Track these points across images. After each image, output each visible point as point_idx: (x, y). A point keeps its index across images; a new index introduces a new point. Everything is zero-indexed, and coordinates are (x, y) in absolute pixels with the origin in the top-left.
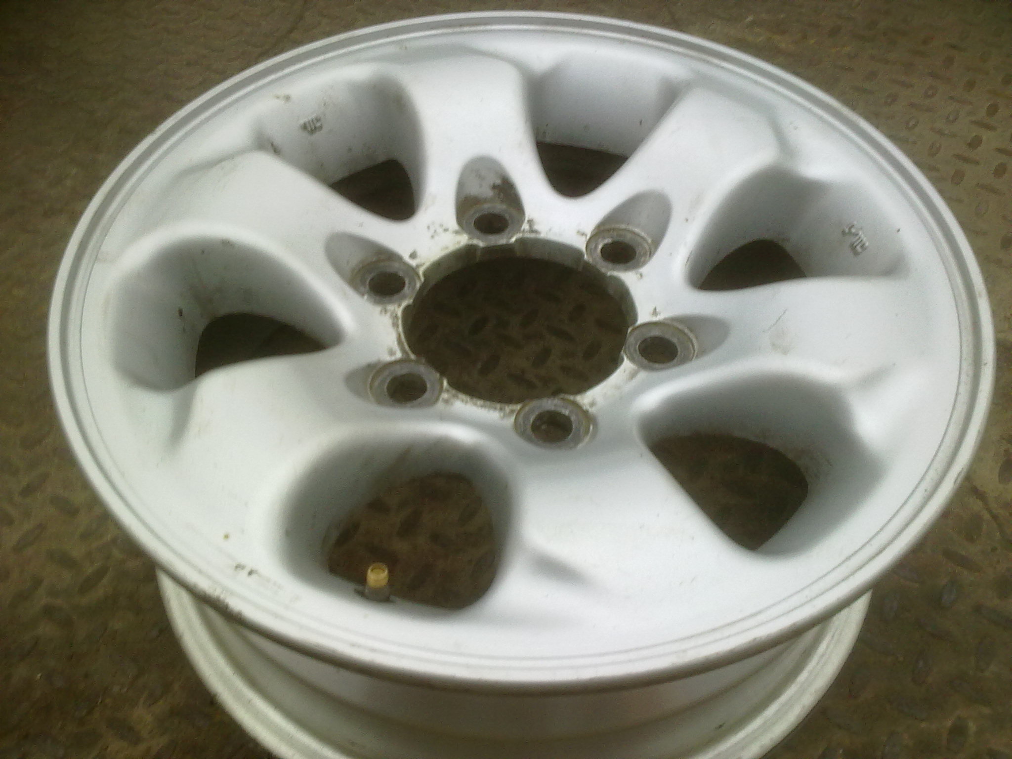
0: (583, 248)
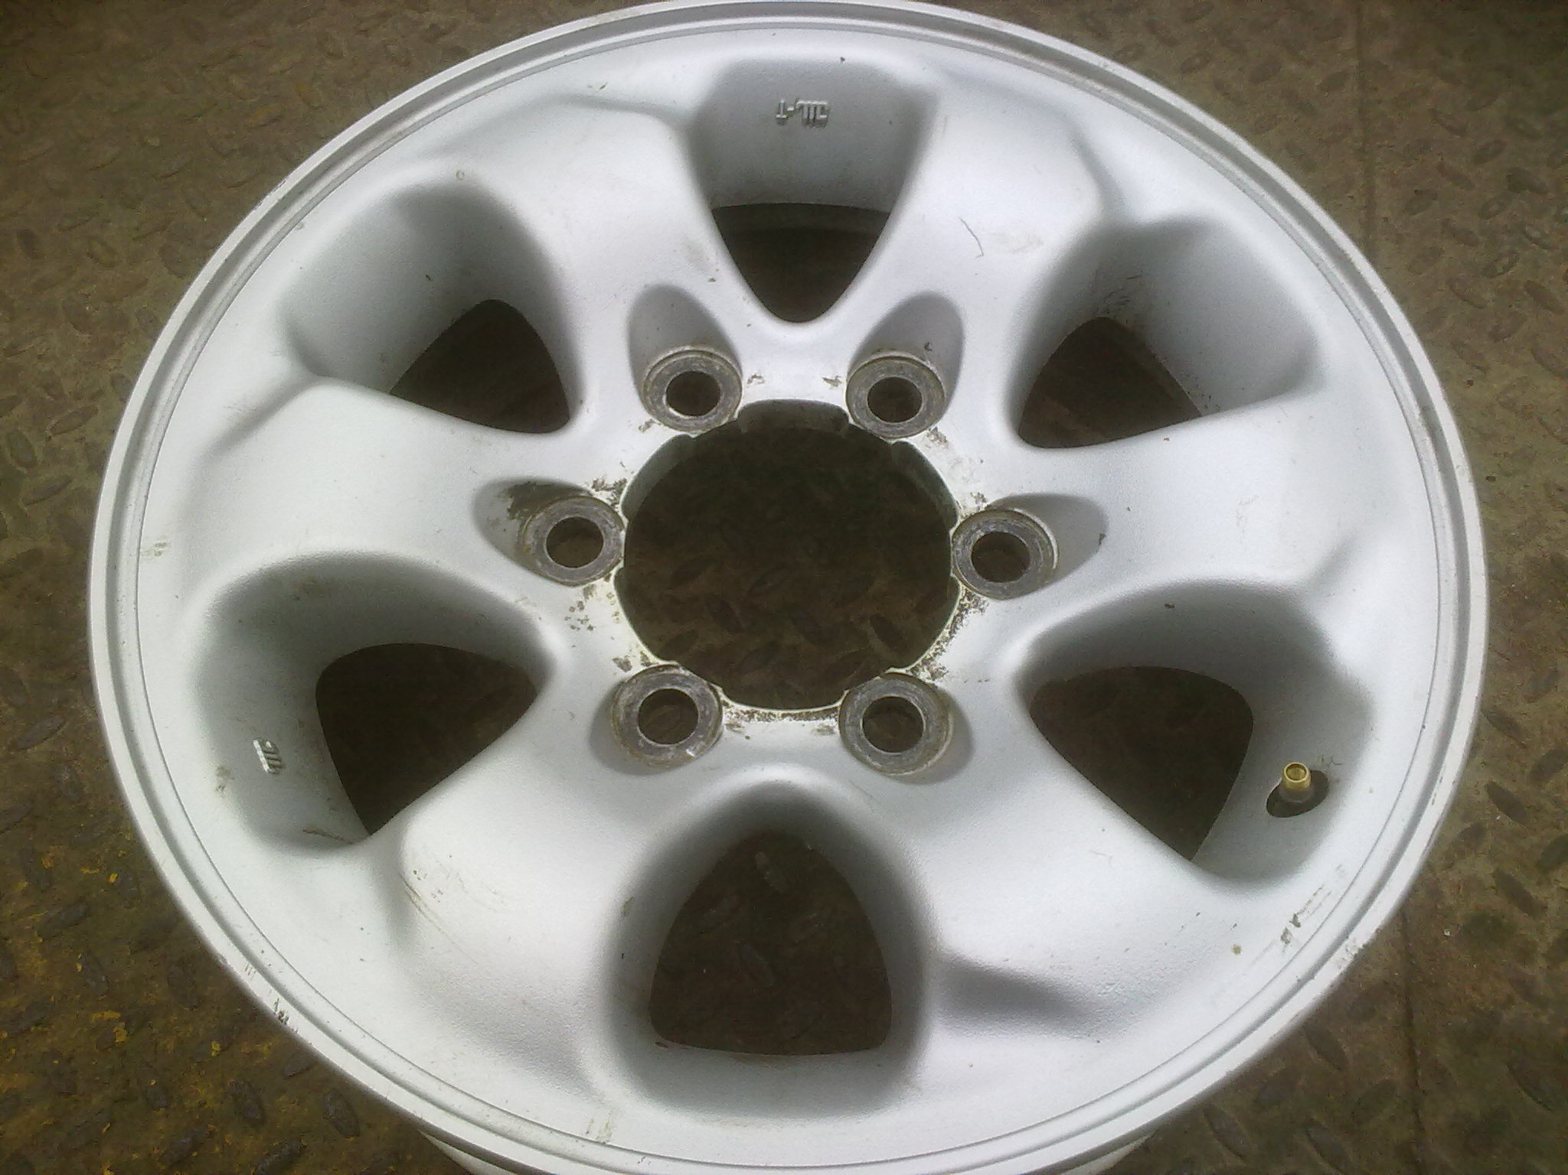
0: (674, 433)
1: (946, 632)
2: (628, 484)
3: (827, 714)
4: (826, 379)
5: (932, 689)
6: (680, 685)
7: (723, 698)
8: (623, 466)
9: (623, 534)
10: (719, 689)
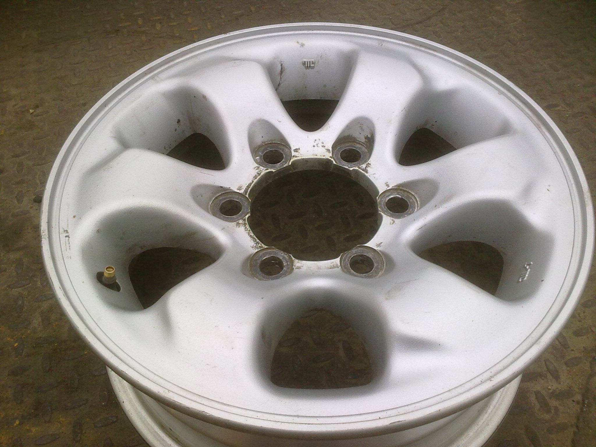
0: (381, 192)
1: (252, 234)
3: (246, 191)
4: (382, 243)
6: (281, 163)
7: (270, 170)
8: (373, 174)
9: (346, 167)
10: (274, 170)
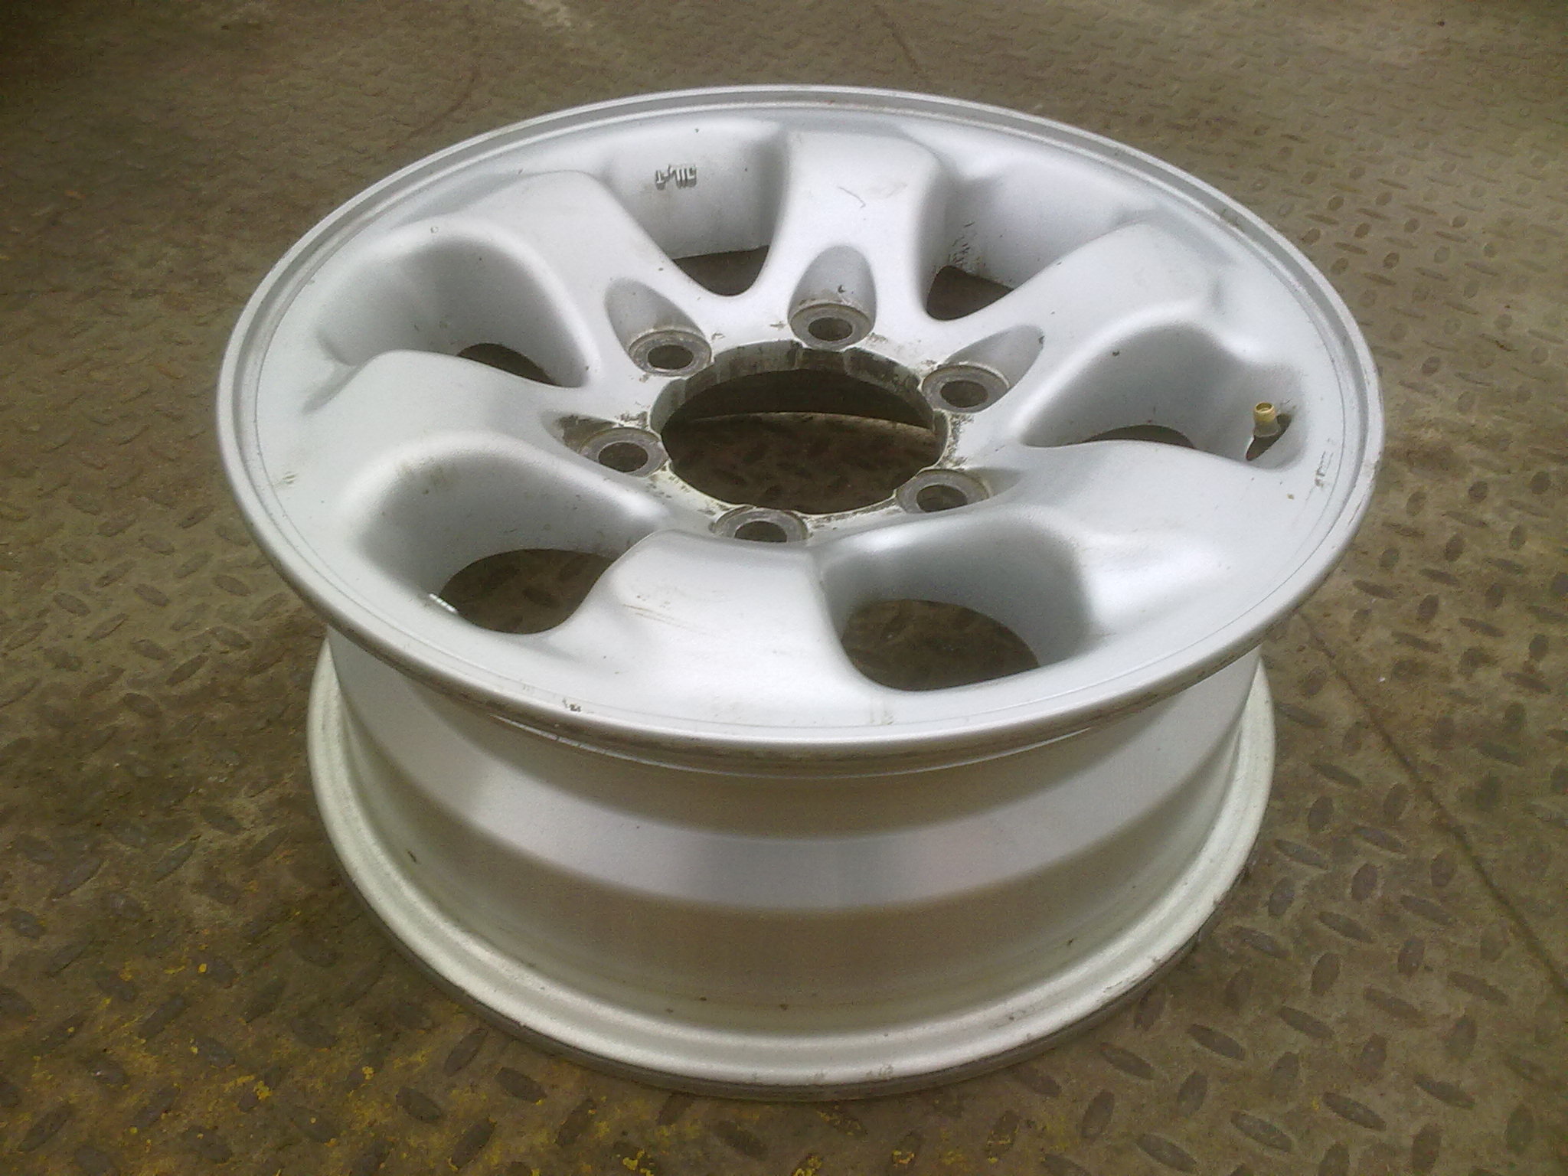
1: (950, 439)
2: (649, 414)
3: (889, 504)
4: (772, 325)
5: (961, 472)
6: (760, 517)
7: (800, 515)
8: (638, 404)
9: (660, 445)
10: (796, 512)
